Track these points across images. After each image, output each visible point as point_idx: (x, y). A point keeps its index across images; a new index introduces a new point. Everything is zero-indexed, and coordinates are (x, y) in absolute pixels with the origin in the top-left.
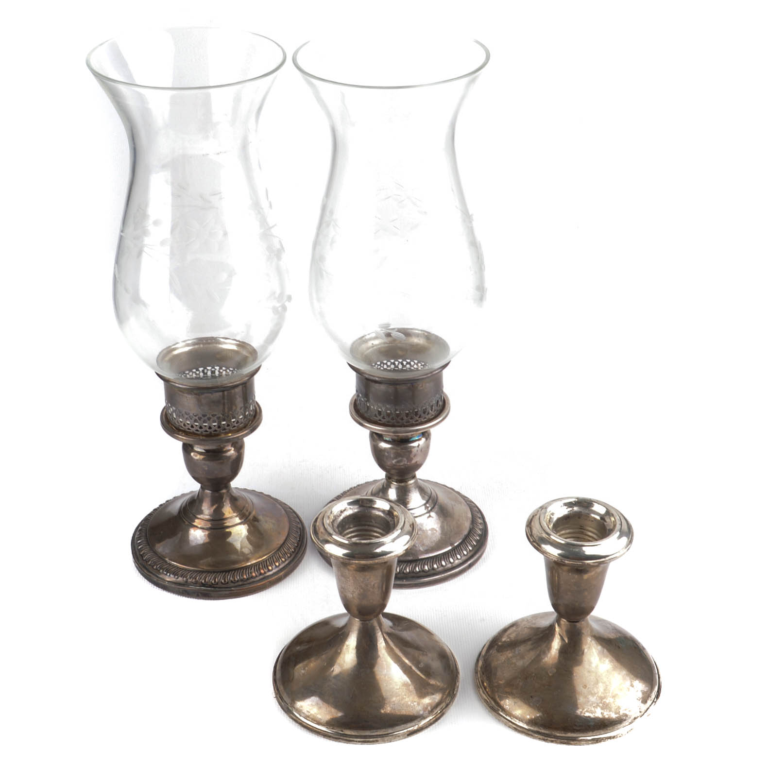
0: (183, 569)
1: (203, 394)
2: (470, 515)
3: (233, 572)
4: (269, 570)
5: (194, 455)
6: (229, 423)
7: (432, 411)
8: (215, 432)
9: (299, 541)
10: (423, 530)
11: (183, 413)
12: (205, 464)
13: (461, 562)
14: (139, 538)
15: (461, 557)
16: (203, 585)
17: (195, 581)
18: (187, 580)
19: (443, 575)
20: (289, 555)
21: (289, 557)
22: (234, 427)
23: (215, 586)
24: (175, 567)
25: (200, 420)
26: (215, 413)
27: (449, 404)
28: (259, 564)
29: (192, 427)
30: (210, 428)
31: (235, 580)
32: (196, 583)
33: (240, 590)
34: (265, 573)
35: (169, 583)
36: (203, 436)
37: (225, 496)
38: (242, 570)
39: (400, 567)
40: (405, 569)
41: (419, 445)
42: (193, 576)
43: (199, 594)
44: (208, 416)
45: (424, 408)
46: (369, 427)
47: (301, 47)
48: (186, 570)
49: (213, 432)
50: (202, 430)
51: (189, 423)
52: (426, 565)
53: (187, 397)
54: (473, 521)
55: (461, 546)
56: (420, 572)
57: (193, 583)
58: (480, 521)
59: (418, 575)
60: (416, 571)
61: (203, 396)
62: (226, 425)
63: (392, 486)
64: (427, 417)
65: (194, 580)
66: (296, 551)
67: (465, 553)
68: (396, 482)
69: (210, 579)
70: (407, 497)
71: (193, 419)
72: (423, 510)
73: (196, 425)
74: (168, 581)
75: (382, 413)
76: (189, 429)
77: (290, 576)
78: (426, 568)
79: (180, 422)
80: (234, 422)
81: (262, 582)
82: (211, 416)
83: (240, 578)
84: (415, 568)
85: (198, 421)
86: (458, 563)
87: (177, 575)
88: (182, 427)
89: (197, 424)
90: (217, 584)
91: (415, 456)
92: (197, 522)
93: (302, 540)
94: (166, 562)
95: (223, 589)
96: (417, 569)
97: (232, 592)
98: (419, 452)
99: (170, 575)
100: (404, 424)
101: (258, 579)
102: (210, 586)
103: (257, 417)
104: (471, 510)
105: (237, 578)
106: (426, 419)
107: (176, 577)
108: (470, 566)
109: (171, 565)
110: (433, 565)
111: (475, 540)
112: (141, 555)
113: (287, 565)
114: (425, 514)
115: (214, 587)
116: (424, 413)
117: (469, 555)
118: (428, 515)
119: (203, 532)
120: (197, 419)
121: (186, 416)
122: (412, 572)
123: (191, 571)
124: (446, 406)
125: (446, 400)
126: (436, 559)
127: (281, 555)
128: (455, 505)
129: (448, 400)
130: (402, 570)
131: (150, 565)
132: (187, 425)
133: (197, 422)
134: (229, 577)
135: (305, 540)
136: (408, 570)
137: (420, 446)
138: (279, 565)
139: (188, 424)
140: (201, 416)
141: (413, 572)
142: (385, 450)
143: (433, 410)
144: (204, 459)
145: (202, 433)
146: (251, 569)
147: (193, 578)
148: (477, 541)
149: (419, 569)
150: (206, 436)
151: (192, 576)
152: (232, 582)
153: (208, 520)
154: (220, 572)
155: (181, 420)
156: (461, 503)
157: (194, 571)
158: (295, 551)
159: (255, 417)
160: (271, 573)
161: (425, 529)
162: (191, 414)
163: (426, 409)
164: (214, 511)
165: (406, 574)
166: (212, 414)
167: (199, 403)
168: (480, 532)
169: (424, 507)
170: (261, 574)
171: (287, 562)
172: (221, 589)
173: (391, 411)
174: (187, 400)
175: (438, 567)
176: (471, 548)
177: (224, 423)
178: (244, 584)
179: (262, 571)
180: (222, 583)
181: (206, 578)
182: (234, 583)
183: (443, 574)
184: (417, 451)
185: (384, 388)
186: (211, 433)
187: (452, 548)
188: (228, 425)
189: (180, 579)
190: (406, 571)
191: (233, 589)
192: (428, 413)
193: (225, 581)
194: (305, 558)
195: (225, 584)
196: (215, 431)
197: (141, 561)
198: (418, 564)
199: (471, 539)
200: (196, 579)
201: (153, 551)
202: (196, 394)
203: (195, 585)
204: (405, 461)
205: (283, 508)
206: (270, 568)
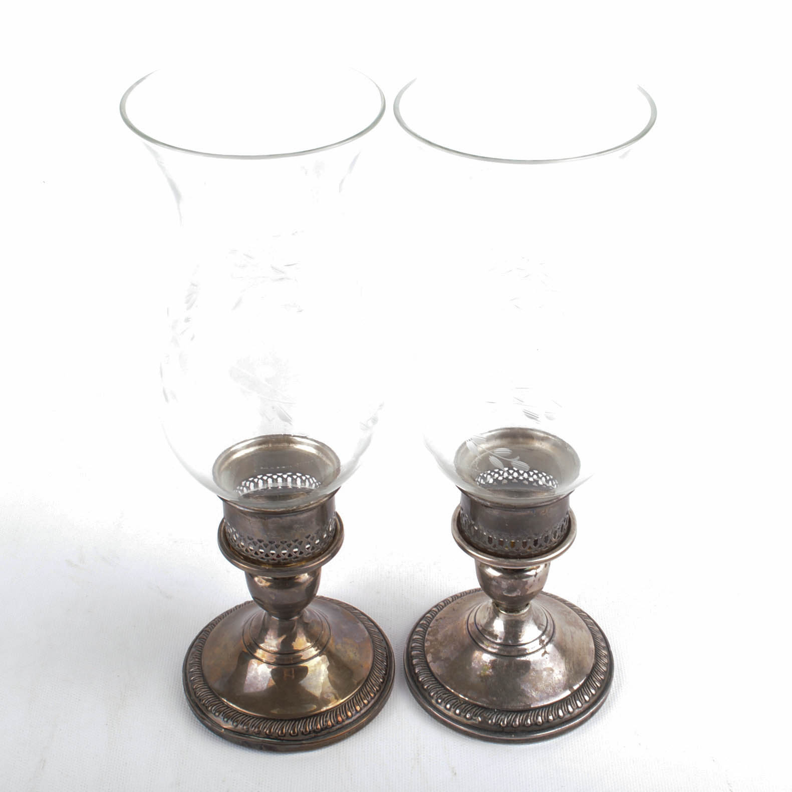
0: (244, 714)
1: (270, 518)
2: (592, 646)
3: (305, 720)
4: (348, 718)
5: (258, 581)
6: (303, 551)
7: (555, 538)
8: (284, 561)
9: (385, 674)
10: (537, 671)
11: (246, 537)
12: (271, 593)
13: (582, 711)
14: (192, 665)
15: (582, 704)
16: (268, 736)
17: (258, 731)
18: (248, 729)
19: (560, 729)
20: (372, 695)
21: (372, 698)
22: (308, 554)
23: (282, 738)
24: (235, 711)
25: (266, 547)
26: (284, 540)
27: (575, 524)
28: (337, 709)
29: (256, 553)
30: (278, 556)
31: (306, 731)
32: (259, 734)
33: (312, 743)
34: (343, 721)
35: (227, 731)
36: (269, 564)
37: (296, 624)
38: (315, 718)
39: (508, 717)
40: (514, 721)
41: (536, 574)
42: (256, 725)
43: (263, 746)
44: (276, 543)
45: (546, 535)
46: (476, 556)
47: (405, 88)
48: (246, 715)
49: (282, 561)
50: (269, 558)
51: (252, 548)
52: (539, 716)
53: (249, 520)
54: (597, 655)
55: (582, 690)
56: (531, 725)
57: (255, 732)
58: (605, 652)
59: (530, 729)
60: (528, 724)
61: (270, 520)
62: (299, 553)
63: (501, 616)
64: (548, 545)
65: (256, 730)
66: (382, 690)
67: (587, 698)
68: (506, 611)
69: (276, 729)
70: (518, 629)
71: (258, 545)
72: (537, 645)
73: (261, 553)
74: (225, 729)
75: (493, 541)
76: (252, 556)
77: (373, 721)
78: (540, 719)
79: (241, 546)
80: (308, 548)
81: (340, 732)
82: (280, 543)
83: (312, 728)
84: (526, 719)
85: (264, 548)
86: (578, 712)
87: (236, 722)
88: (243, 552)
89: (262, 551)
90: (284, 736)
91: (531, 586)
92: (259, 653)
93: (389, 673)
94: (223, 703)
95: (292, 743)
96: (529, 721)
97: (303, 745)
98: (536, 582)
99: (227, 721)
100: (519, 555)
101: (335, 728)
102: (276, 738)
103: (338, 537)
104: (593, 636)
105: (309, 728)
106: (547, 548)
107: (235, 724)
108: (592, 714)
109: (229, 707)
110: (548, 717)
111: (599, 681)
112: (194, 689)
113: (370, 708)
114: (539, 649)
115: (280, 740)
116: (546, 541)
117: (592, 701)
118: (542, 651)
119: (269, 668)
120: (263, 546)
121: (249, 541)
122: (522, 725)
123: (253, 718)
124: (572, 528)
125: (572, 519)
126: (552, 707)
127: (362, 696)
128: (575, 633)
129: (574, 519)
130: (510, 723)
131: (204, 705)
132: (249, 551)
133: (262, 549)
134: (299, 727)
135: (393, 671)
136: (517, 723)
137: (538, 576)
138: (361, 709)
139: (251, 550)
140: (267, 543)
141: (524, 725)
142: (494, 578)
143: (557, 537)
144: (270, 587)
145: (268, 561)
146: (326, 717)
147: (255, 728)
148: (602, 681)
149: (531, 721)
150: (274, 565)
151: (254, 725)
152: (303, 733)
153: (275, 653)
154: (289, 720)
155: (243, 544)
156: (581, 628)
157: (257, 718)
158: (380, 689)
159: (334, 537)
160: (350, 721)
161: (538, 669)
162: (255, 540)
163: (548, 536)
164: (282, 642)
165: (515, 728)
166: (281, 541)
167: (266, 529)
168: (605, 669)
169: (538, 641)
170: (338, 722)
171: (370, 705)
172: (289, 743)
173: (504, 540)
174: (250, 523)
175: (554, 719)
176: (593, 692)
177: (296, 550)
178: (317, 736)
179: (340, 719)
180: (290, 734)
181: (271, 727)
182: (306, 735)
183: (559, 727)
184: (534, 581)
185: (497, 513)
186: (279, 562)
187: (572, 693)
188: (301, 553)
189: (240, 727)
190: (515, 724)
191: (304, 742)
192: (551, 541)
193: (294, 732)
194: (392, 695)
195: (294, 736)
196: (285, 559)
197: (194, 697)
198: (530, 714)
199: (594, 679)
200: (259, 728)
201: (208, 685)
202: (261, 518)
203: (258, 736)
204: (519, 592)
205: (366, 628)
206: (349, 714)
